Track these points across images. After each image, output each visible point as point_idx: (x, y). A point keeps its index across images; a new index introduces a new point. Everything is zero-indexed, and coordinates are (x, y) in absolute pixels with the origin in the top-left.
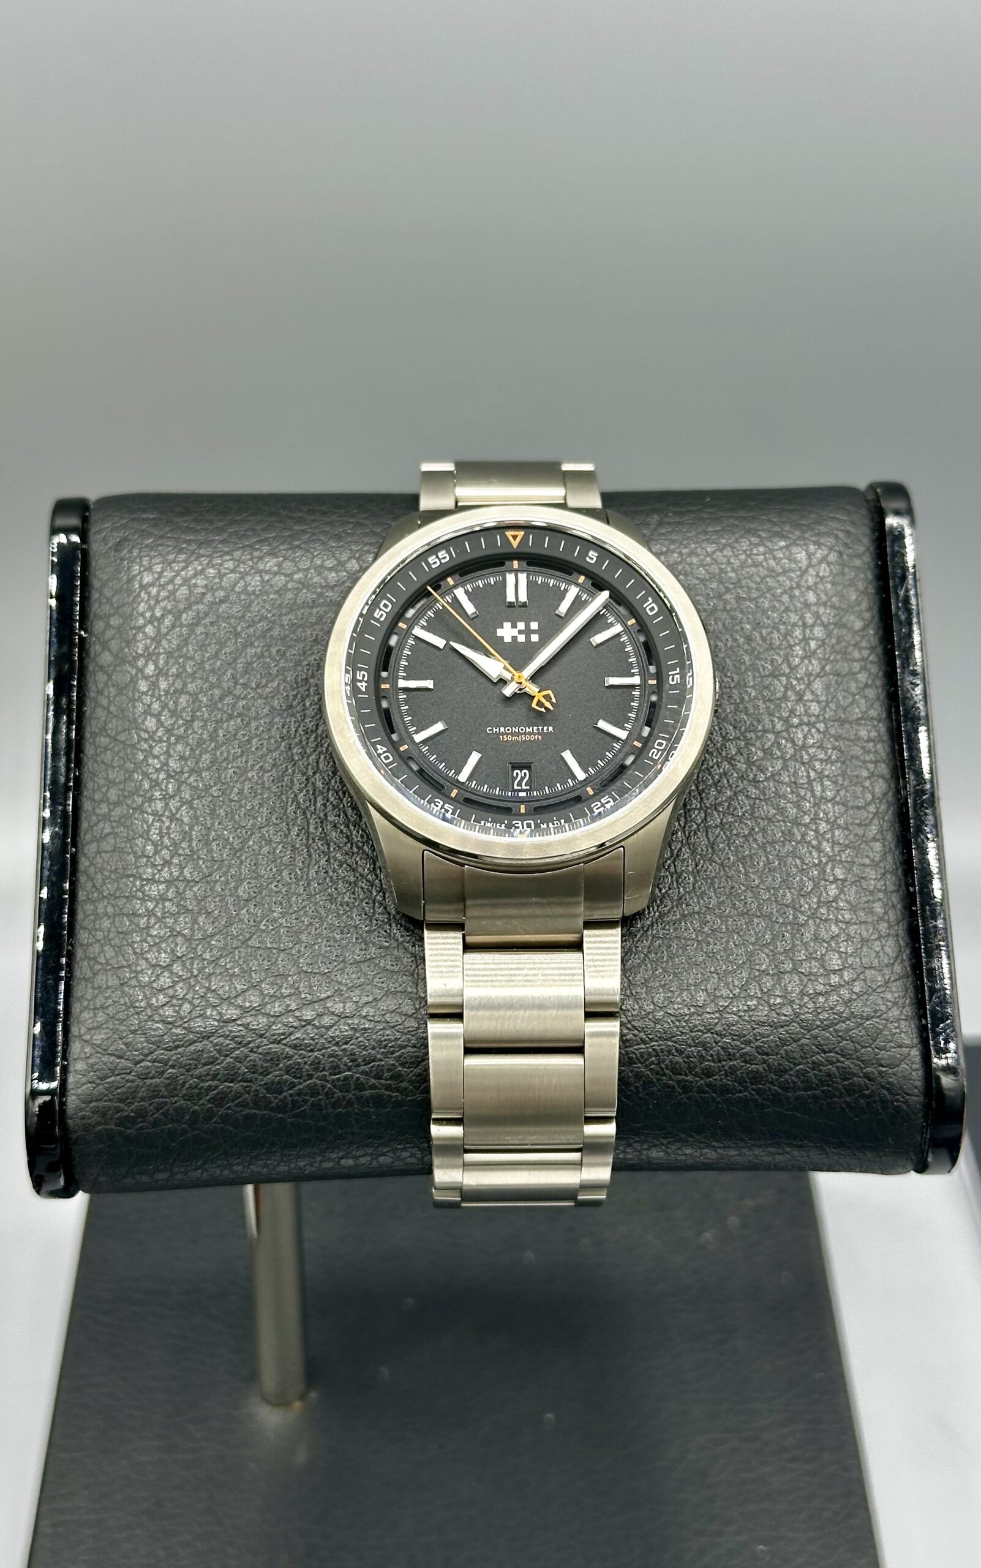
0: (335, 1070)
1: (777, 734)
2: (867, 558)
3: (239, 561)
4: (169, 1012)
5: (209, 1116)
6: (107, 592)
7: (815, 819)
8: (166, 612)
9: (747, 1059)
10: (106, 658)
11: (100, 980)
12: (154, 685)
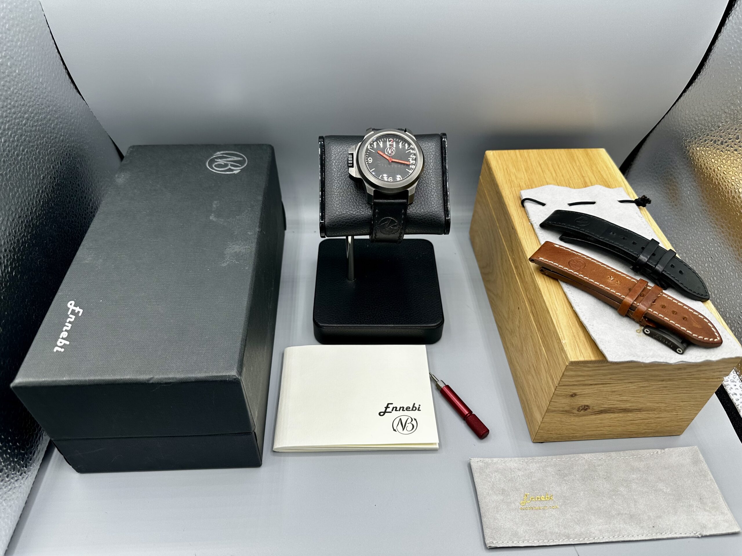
0: (362, 218)
1: (426, 171)
2: (440, 145)
3: (347, 146)
4: (339, 210)
5: (345, 224)
6: (328, 150)
7: (431, 183)
8: (336, 153)
9: (420, 217)
10: (328, 160)
11: (329, 206)
12: (335, 164)
